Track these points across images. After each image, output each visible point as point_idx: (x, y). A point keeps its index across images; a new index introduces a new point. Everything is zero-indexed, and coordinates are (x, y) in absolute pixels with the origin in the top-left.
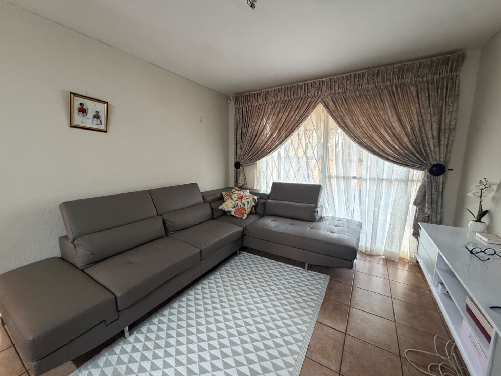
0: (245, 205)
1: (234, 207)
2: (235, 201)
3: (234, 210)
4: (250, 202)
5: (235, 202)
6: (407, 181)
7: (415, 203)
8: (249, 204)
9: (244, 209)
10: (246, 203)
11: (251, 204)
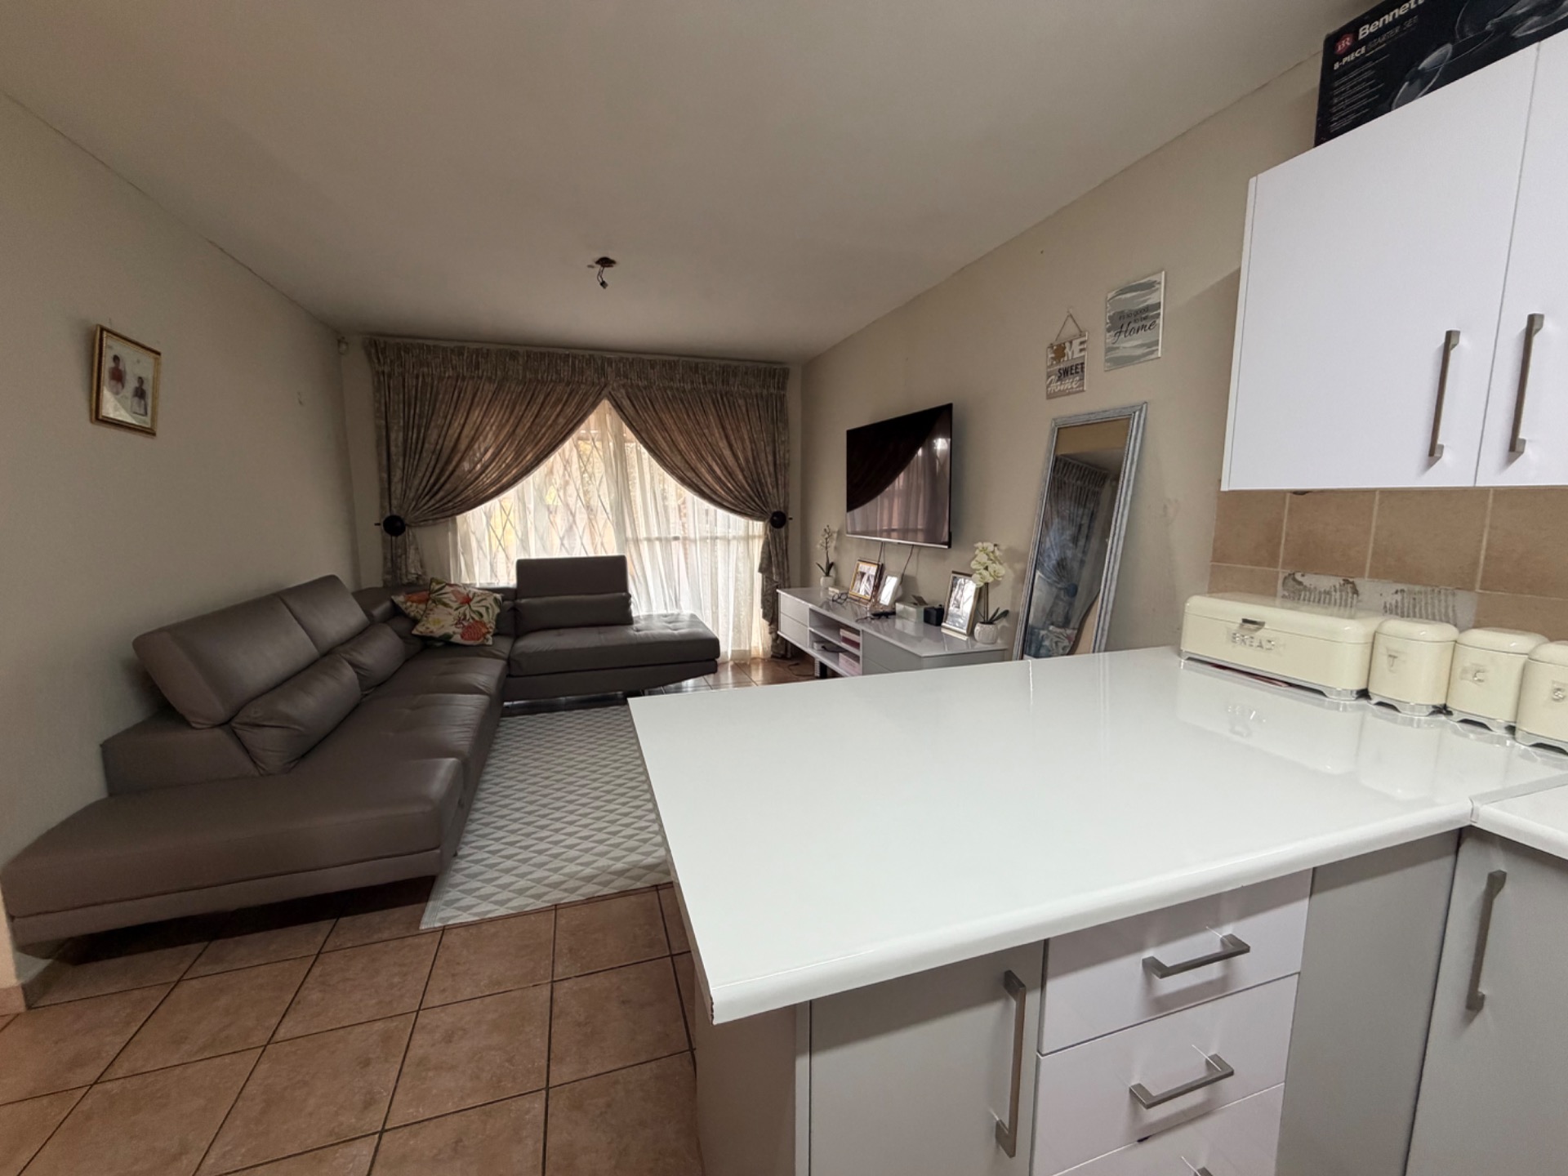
0: (481, 615)
1: (459, 622)
2: (457, 609)
3: (460, 630)
4: (488, 605)
5: (457, 612)
6: (748, 538)
7: (761, 570)
8: (490, 611)
9: (484, 625)
10: (483, 611)
11: (493, 612)
